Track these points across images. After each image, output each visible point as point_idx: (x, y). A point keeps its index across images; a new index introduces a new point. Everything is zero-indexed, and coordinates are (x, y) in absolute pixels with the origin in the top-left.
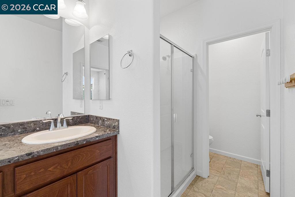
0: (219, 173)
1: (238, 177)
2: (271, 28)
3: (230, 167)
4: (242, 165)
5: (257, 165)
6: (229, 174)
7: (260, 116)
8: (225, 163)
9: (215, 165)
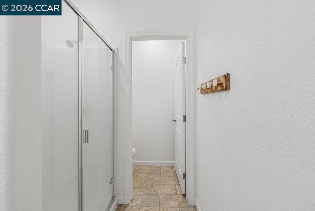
0: (142, 190)
1: (160, 187)
2: (187, 37)
3: (151, 178)
4: (162, 171)
5: (172, 167)
6: (152, 186)
7: (175, 120)
8: (147, 173)
9: (138, 181)
